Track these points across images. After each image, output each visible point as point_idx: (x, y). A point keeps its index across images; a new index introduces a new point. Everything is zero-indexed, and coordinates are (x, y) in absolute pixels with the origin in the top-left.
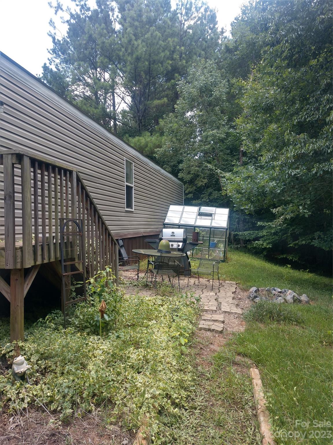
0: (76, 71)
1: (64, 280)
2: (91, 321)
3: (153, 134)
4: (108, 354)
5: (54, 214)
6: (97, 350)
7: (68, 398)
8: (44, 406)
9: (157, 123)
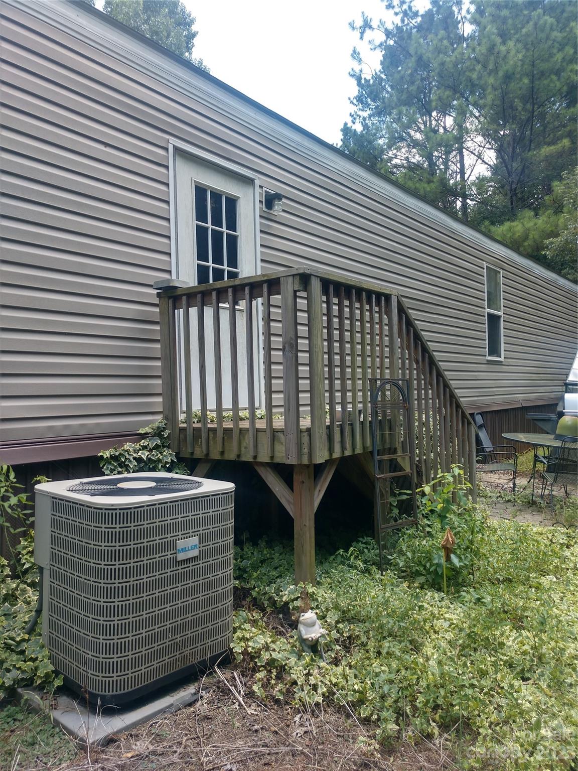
0: (394, 125)
1: (378, 486)
2: (426, 562)
3: (540, 212)
4: (461, 630)
5: (360, 370)
6: (438, 619)
7: (390, 701)
8: (349, 706)
9: (549, 190)
